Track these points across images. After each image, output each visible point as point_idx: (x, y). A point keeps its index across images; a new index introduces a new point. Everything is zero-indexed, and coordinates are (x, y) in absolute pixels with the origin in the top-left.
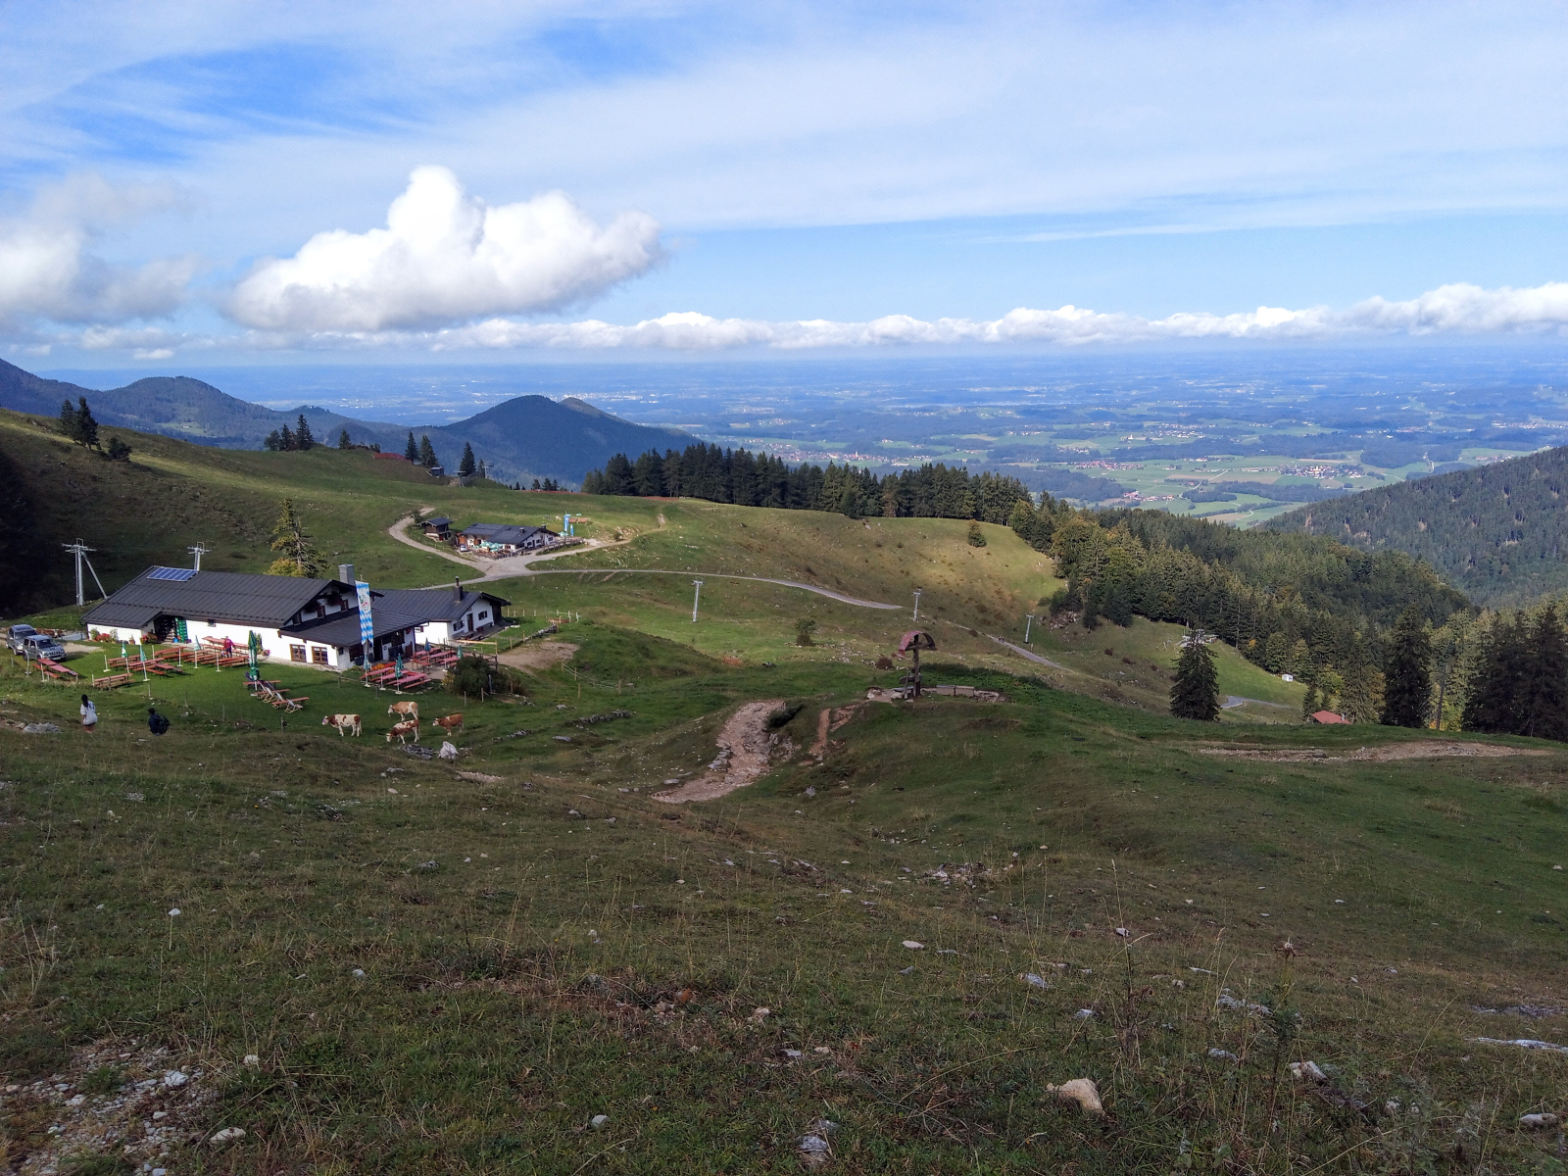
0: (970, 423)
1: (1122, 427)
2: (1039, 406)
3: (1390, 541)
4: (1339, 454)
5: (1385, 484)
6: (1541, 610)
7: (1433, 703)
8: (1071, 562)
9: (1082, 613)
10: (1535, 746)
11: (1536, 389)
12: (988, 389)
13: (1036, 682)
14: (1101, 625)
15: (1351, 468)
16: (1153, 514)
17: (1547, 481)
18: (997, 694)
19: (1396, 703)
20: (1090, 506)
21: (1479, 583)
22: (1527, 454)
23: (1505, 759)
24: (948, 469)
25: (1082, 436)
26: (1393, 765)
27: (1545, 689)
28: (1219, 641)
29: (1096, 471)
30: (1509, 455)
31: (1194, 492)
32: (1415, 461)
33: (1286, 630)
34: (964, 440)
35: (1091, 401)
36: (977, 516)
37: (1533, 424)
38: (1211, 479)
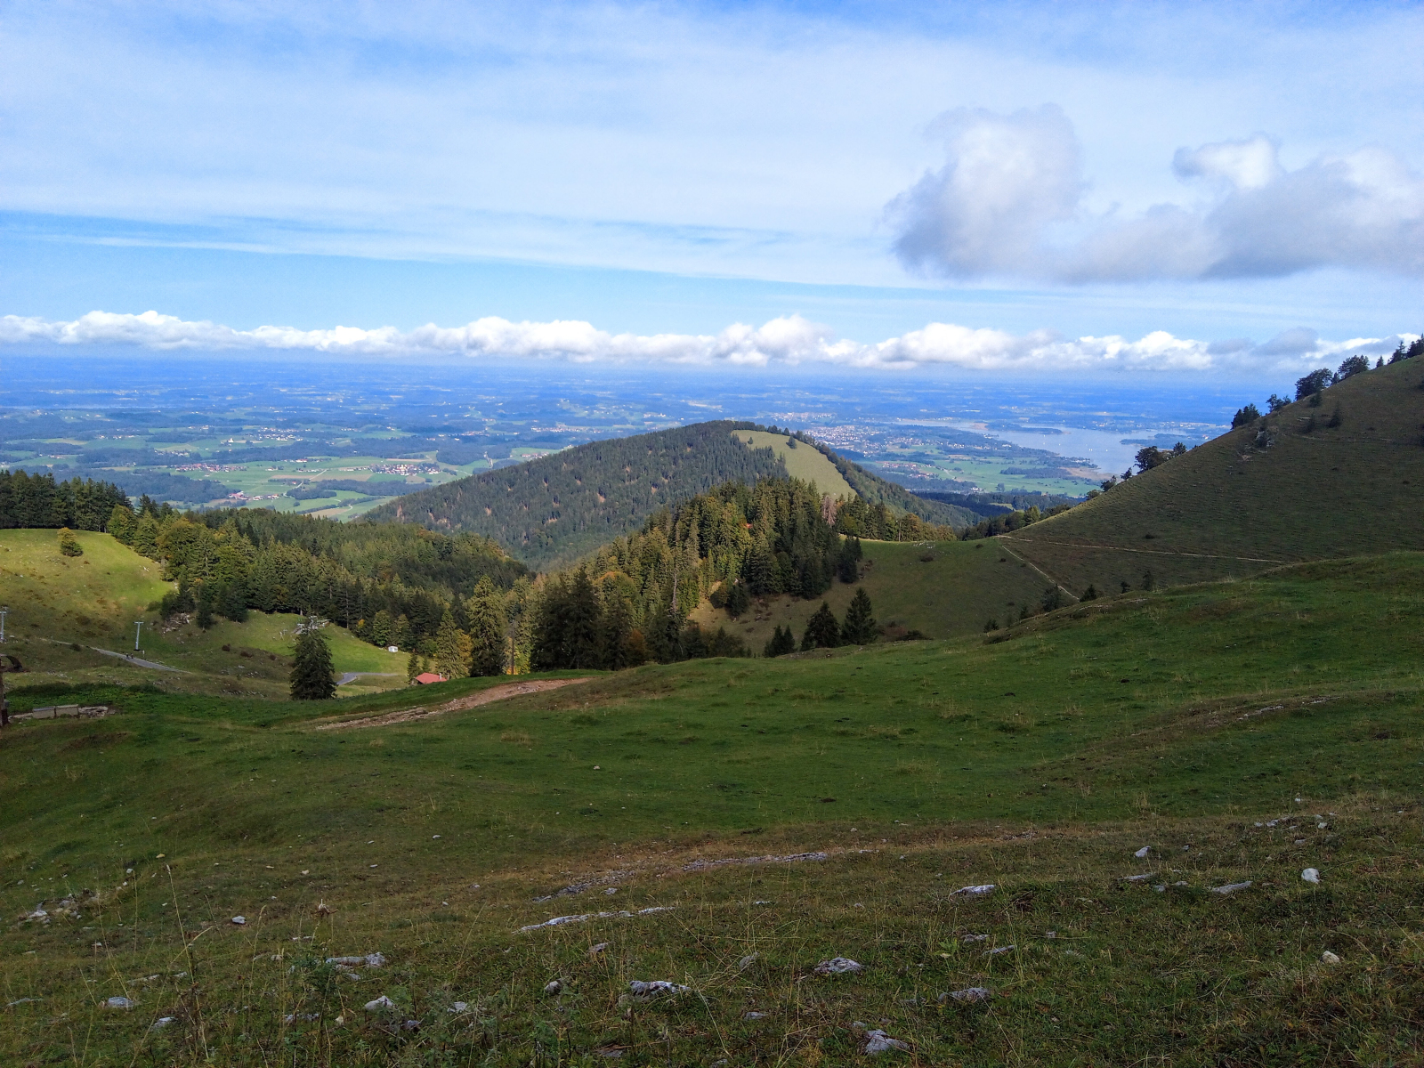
0: (55, 427)
1: (221, 430)
2: (131, 410)
3: (465, 525)
4: (419, 454)
5: (458, 478)
6: (576, 570)
7: (507, 653)
8: (179, 564)
9: (196, 613)
10: (579, 676)
11: (559, 402)
12: (72, 391)
13: (149, 689)
14: (216, 623)
15: (430, 466)
16: (260, 512)
17: (572, 472)
18: (105, 708)
19: (480, 657)
20: (195, 507)
21: (534, 554)
22: (557, 452)
23: (559, 690)
24: (30, 476)
25: (180, 439)
26: (479, 710)
27: (584, 631)
28: (332, 625)
29: (197, 473)
30: (546, 453)
31: (297, 490)
32: (477, 459)
33: (389, 608)
34: (47, 445)
35: (186, 406)
36: (70, 523)
37: (560, 428)
38: (312, 478)
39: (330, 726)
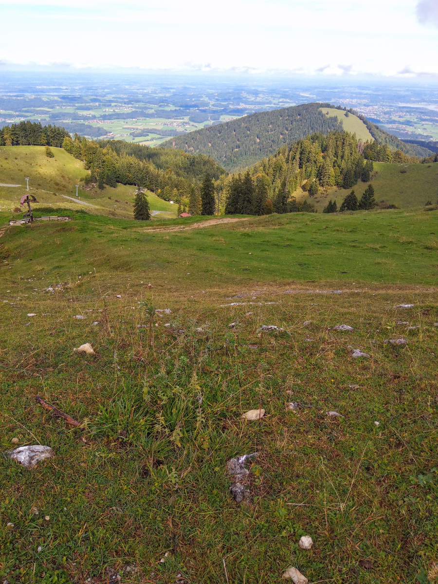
0: (38, 102)
1: (103, 105)
2: (68, 95)
3: (200, 150)
4: (182, 117)
5: (198, 129)
6: (245, 172)
7: (216, 207)
8: (90, 163)
9: (98, 183)
10: (245, 217)
11: (242, 93)
12: (45, 87)
13: (82, 212)
14: (105, 188)
15: (186, 123)
16: (119, 142)
17: (246, 127)
18: (67, 218)
19: (205, 208)
20: (95, 139)
21: (228, 165)
22: (240, 117)
23: (236, 223)
24: (32, 123)
25: (88, 109)
26: (205, 228)
27: (247, 199)
28: (148, 191)
29: (95, 124)
30: (235, 118)
31: (133, 133)
32: (206, 120)
33: (170, 185)
34: (38, 110)
35: (89, 94)
36: (48, 144)
37: (242, 106)
38: (139, 127)
39: (150, 230)
